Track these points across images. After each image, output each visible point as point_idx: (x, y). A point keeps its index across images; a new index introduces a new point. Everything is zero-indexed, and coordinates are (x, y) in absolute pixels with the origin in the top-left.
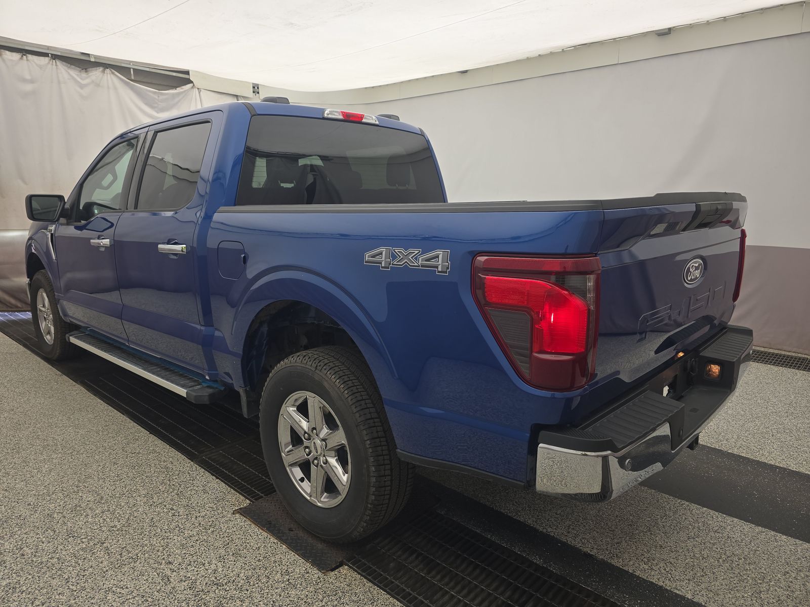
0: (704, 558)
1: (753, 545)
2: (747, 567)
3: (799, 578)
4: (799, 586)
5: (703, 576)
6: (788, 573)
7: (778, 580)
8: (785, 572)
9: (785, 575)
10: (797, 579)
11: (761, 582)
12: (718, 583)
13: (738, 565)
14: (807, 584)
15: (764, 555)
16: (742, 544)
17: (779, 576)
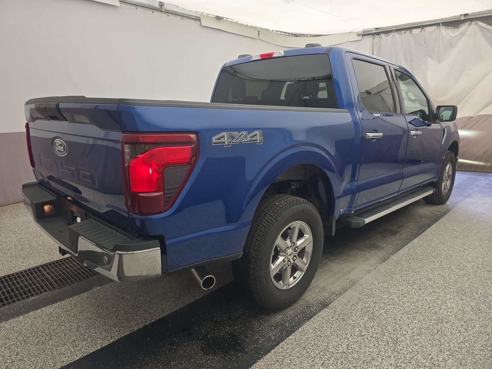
0: (60, 325)
1: (49, 353)
2: (38, 340)
3: (9, 358)
4: (5, 353)
5: (49, 319)
6: (17, 355)
7: (17, 347)
8: (18, 355)
9: (17, 353)
10: (9, 356)
11: (24, 339)
12: (40, 322)
13: (42, 337)
14: (2, 359)
15: (38, 352)
16: (54, 348)
17: (19, 350)
